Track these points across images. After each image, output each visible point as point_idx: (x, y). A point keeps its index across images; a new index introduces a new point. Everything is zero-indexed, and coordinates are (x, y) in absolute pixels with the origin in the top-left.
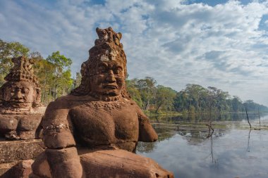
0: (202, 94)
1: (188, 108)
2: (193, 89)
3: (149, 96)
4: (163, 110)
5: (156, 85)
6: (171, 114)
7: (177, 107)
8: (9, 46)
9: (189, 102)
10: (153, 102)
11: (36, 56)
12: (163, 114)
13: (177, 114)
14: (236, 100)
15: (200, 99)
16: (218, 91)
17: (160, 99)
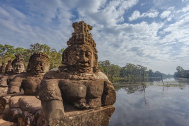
0: (134, 69)
1: (127, 75)
2: (130, 66)
3: (108, 70)
4: (115, 76)
5: (111, 64)
6: (118, 79)
7: (122, 75)
8: (42, 46)
9: (127, 72)
10: (110, 72)
11: (54, 51)
12: (114, 79)
13: (122, 79)
14: (150, 71)
15: (133, 71)
16: (142, 67)
17: (113, 71)
